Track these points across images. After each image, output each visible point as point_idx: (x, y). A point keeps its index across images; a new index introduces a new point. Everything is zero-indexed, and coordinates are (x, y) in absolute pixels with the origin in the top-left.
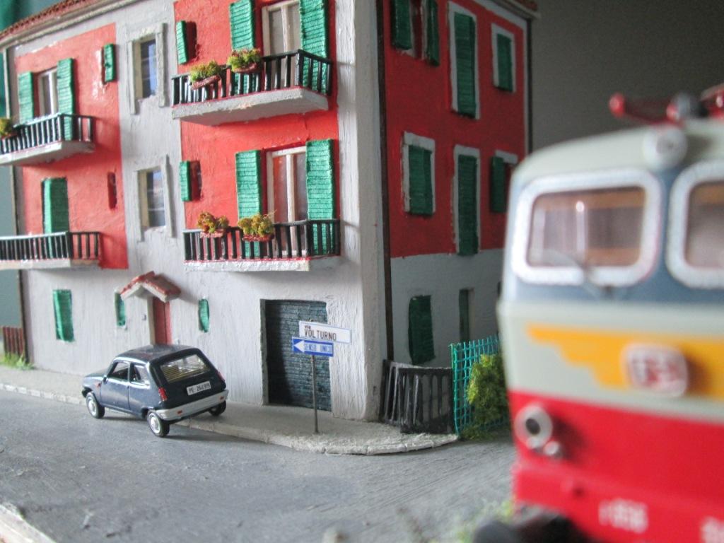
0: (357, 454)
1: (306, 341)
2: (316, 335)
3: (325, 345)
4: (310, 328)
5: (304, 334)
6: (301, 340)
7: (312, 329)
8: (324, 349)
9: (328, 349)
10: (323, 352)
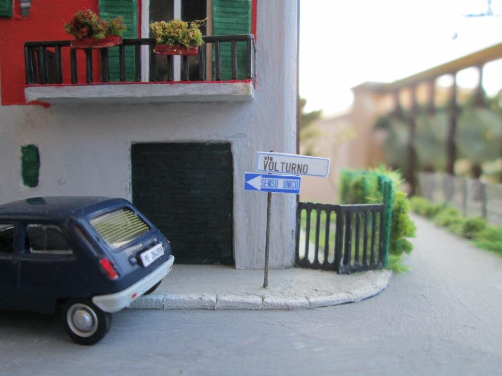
0: (343, 304)
1: (264, 176)
2: (279, 167)
3: (289, 180)
4: (271, 159)
5: (262, 168)
6: (257, 175)
7: (274, 161)
8: (289, 184)
9: (294, 185)
10: (287, 188)
